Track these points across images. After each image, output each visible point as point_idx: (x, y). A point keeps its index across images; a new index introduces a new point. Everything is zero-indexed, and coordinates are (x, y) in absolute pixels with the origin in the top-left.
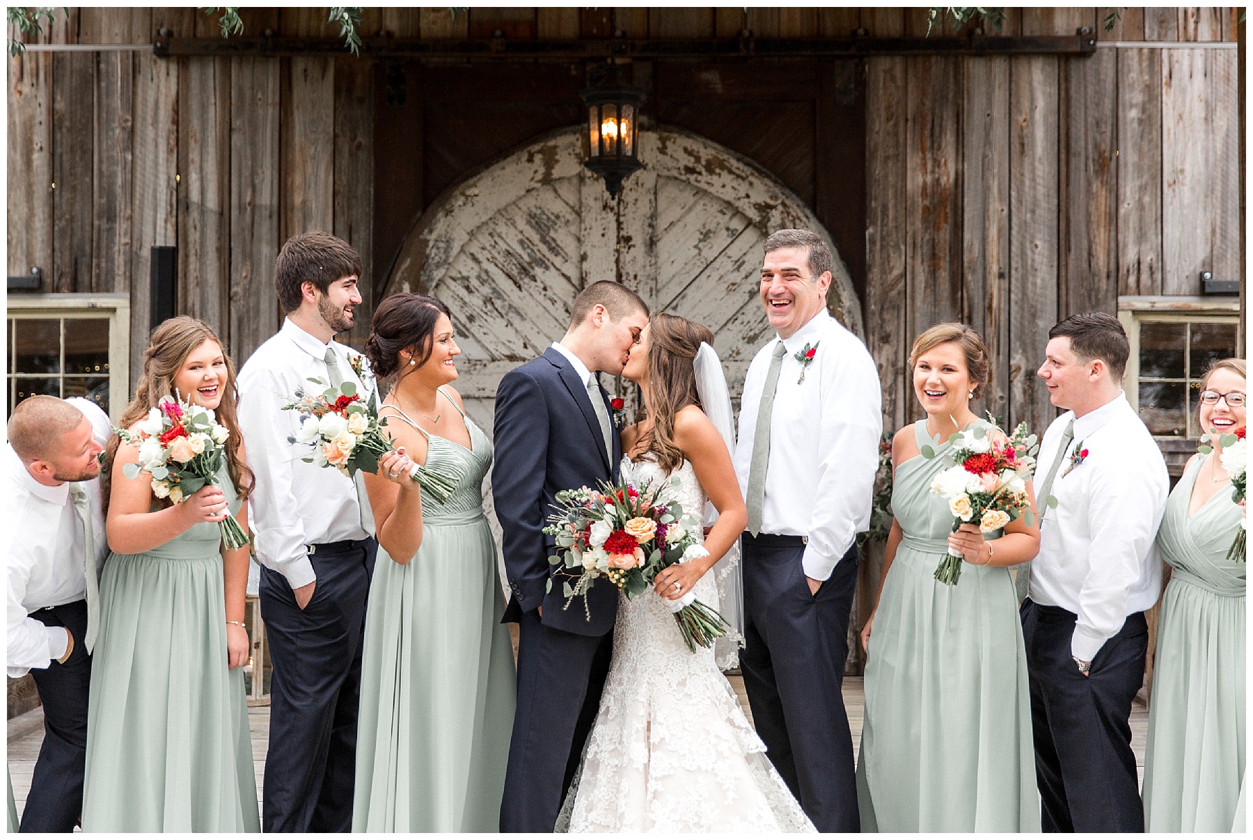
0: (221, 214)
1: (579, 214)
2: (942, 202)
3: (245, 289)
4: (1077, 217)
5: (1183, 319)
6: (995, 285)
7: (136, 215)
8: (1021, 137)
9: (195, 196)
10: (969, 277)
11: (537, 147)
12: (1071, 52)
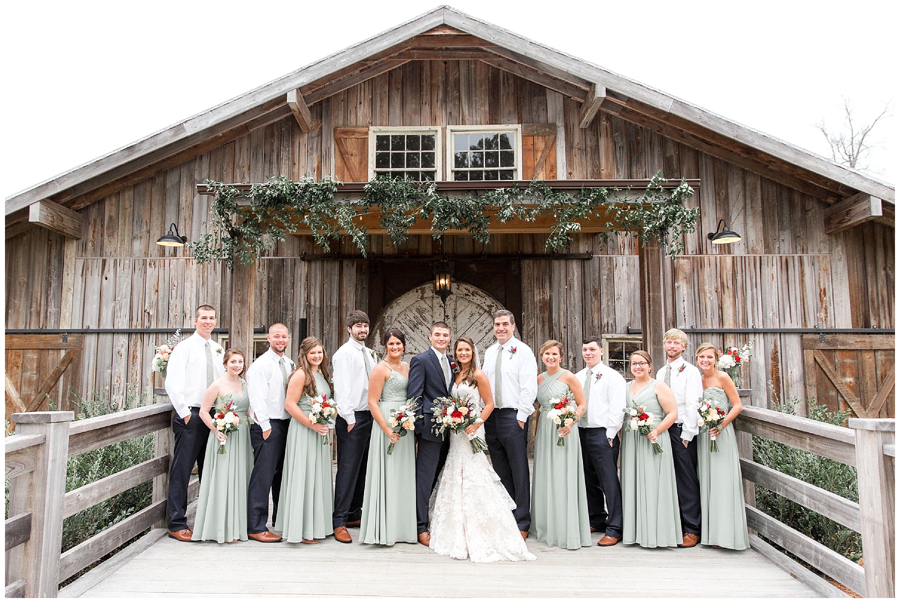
0: (321, 309)
1: (432, 308)
2: (546, 305)
3: (328, 332)
4: (588, 310)
5: (622, 341)
6: (563, 330)
7: (294, 309)
8: (570, 284)
9: (312, 303)
10: (554, 328)
11: (419, 288)
12: (585, 259)
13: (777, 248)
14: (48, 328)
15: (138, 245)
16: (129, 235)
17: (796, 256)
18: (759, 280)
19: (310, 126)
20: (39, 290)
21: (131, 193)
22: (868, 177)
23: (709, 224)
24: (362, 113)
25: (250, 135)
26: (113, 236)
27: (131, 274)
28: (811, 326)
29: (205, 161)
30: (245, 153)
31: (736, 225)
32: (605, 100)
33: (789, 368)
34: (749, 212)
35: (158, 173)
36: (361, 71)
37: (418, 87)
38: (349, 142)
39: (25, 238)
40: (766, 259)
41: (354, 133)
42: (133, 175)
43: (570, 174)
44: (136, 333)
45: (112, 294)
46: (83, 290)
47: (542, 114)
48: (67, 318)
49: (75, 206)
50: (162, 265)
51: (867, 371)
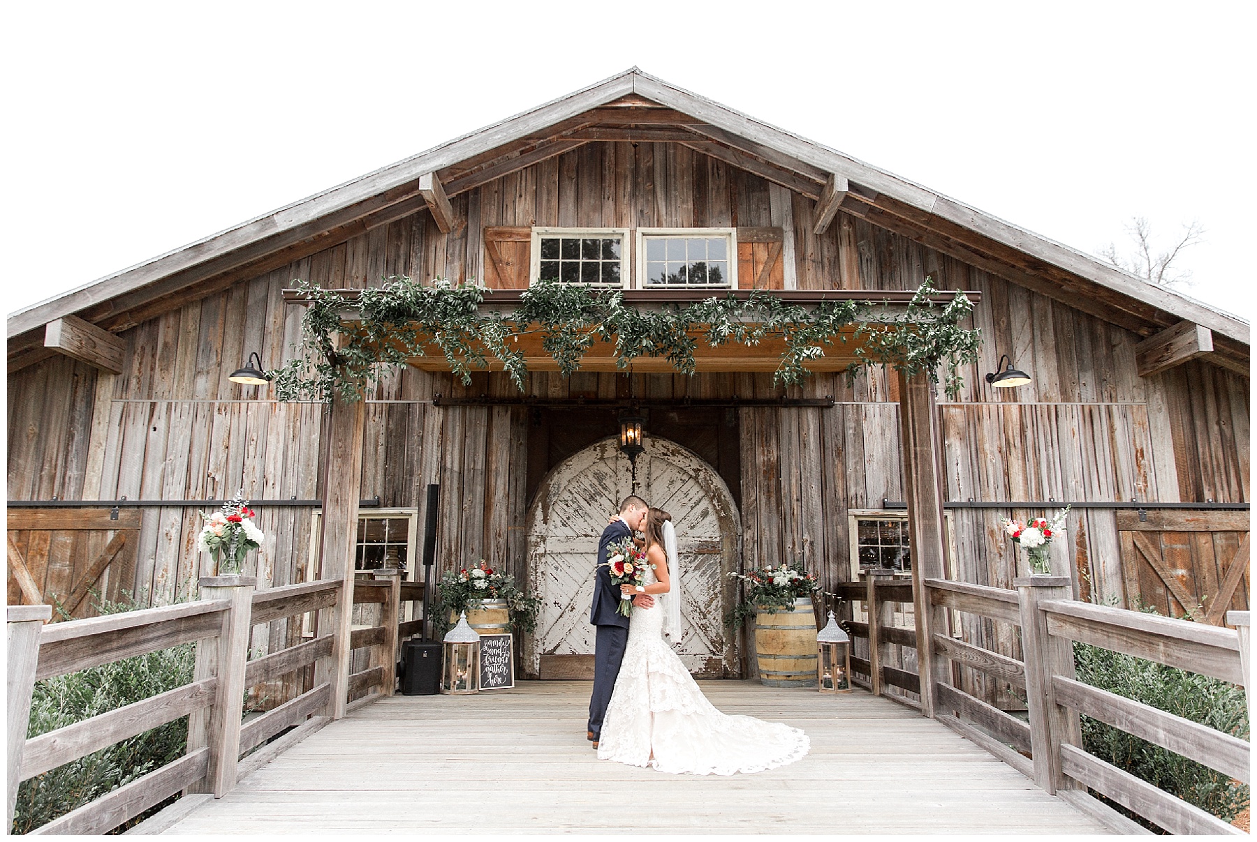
0: (460, 473)
1: (615, 472)
2: (772, 469)
3: (469, 506)
4: (830, 476)
5: (876, 519)
6: (795, 504)
7: (423, 471)
8: (804, 441)
9: (449, 465)
10: (784, 501)
11: (598, 445)
12: (824, 406)
13: (1077, 395)
14: (65, 499)
15: (202, 383)
16: (190, 369)
17: (1103, 405)
18: (1055, 437)
19: (451, 225)
20: (56, 445)
21: (197, 311)
22: (1192, 301)
23: (988, 361)
24: (522, 209)
25: (367, 236)
26: (167, 370)
27: (190, 422)
28: (1126, 498)
29: (304, 269)
30: (360, 260)
31: (1023, 361)
32: (847, 197)
33: (1101, 557)
34: (1039, 347)
35: (237, 283)
36: (522, 152)
37: (598, 178)
38: (504, 247)
39: (39, 372)
40: (1063, 408)
41: (511, 234)
42: (201, 285)
44: (194, 507)
45: (161, 451)
46: (120, 445)
47: (764, 214)
48: (94, 485)
49: (115, 327)
50: (236, 410)
51: (1204, 559)
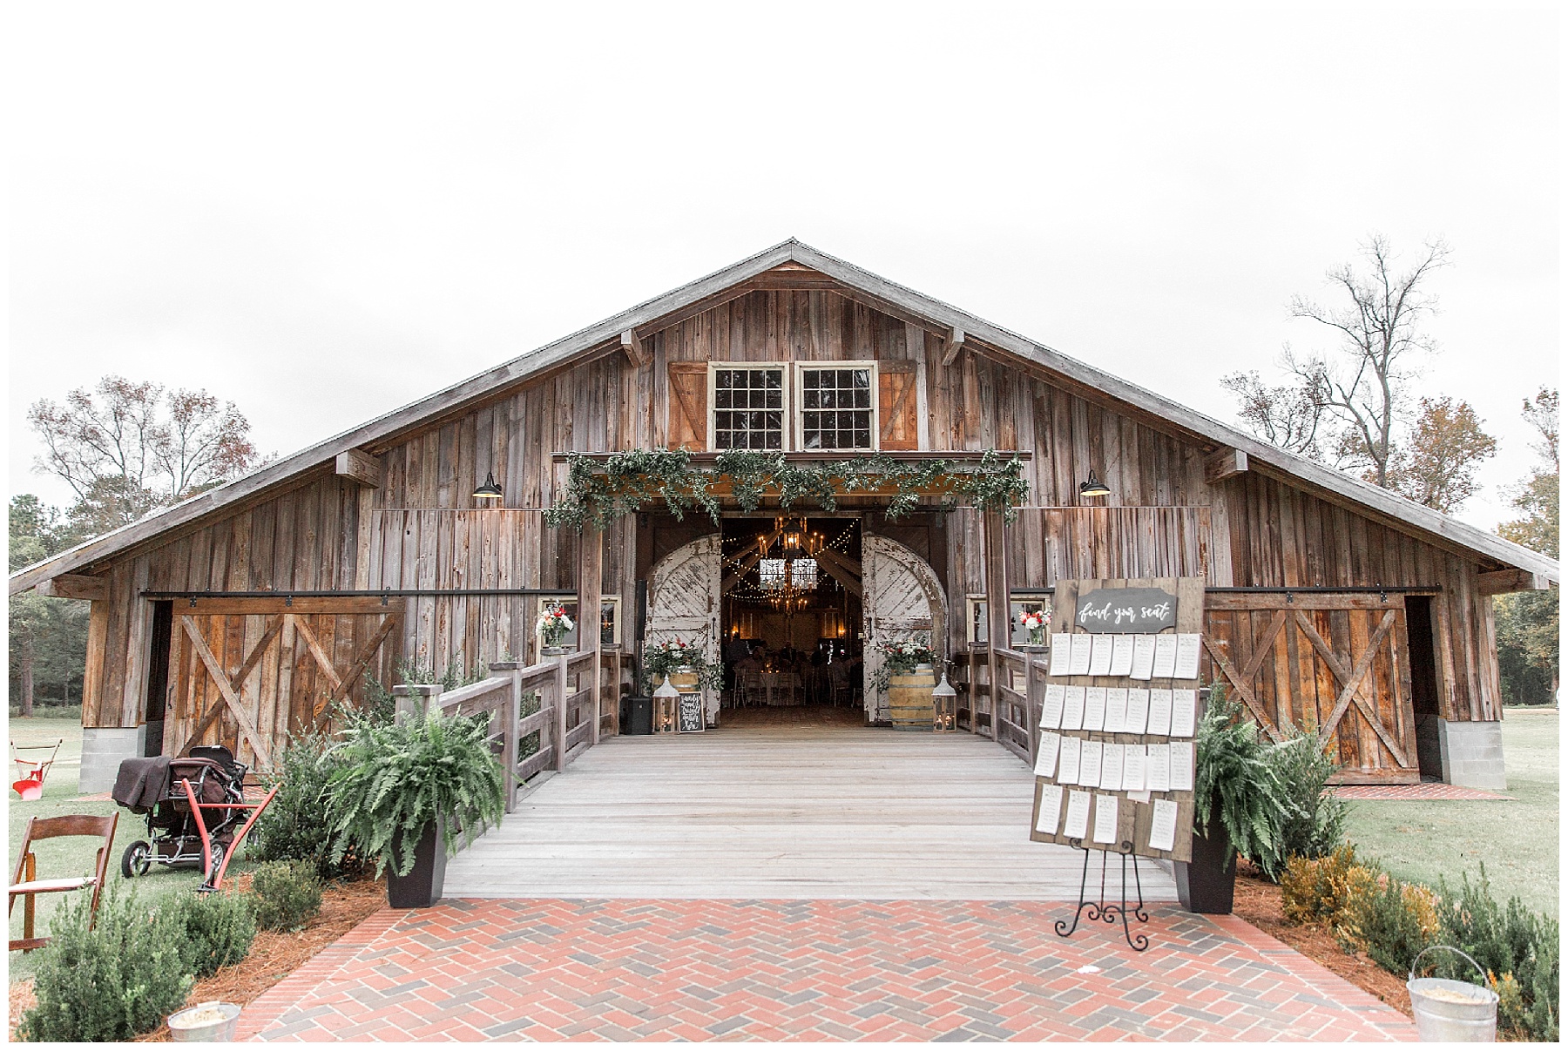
13: (1154, 500)
14: (343, 590)
15: (444, 495)
16: (434, 484)
17: (1175, 508)
18: (1135, 535)
19: (642, 361)
20: (331, 545)
21: (438, 435)
22: (1233, 430)
23: (1082, 473)
24: (698, 347)
25: (573, 372)
26: (415, 485)
27: (436, 528)
29: (522, 399)
30: (567, 391)
31: (1112, 477)
32: (965, 344)
34: (1125, 460)
37: (763, 317)
38: (685, 378)
39: (313, 486)
40: (1142, 511)
41: (691, 368)
43: (932, 416)
44: (444, 595)
45: (415, 551)
46: (382, 546)
47: (901, 349)
48: (364, 578)
49: (373, 451)
50: (473, 517)
51: (1242, 632)
